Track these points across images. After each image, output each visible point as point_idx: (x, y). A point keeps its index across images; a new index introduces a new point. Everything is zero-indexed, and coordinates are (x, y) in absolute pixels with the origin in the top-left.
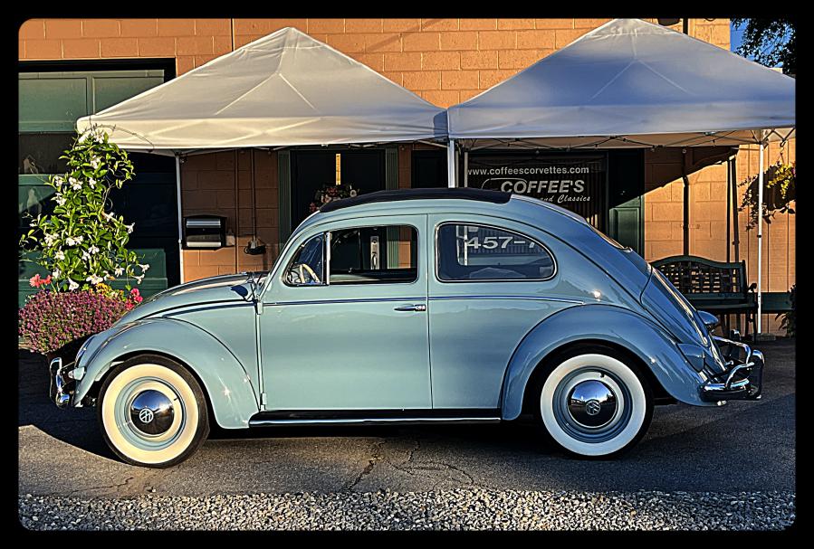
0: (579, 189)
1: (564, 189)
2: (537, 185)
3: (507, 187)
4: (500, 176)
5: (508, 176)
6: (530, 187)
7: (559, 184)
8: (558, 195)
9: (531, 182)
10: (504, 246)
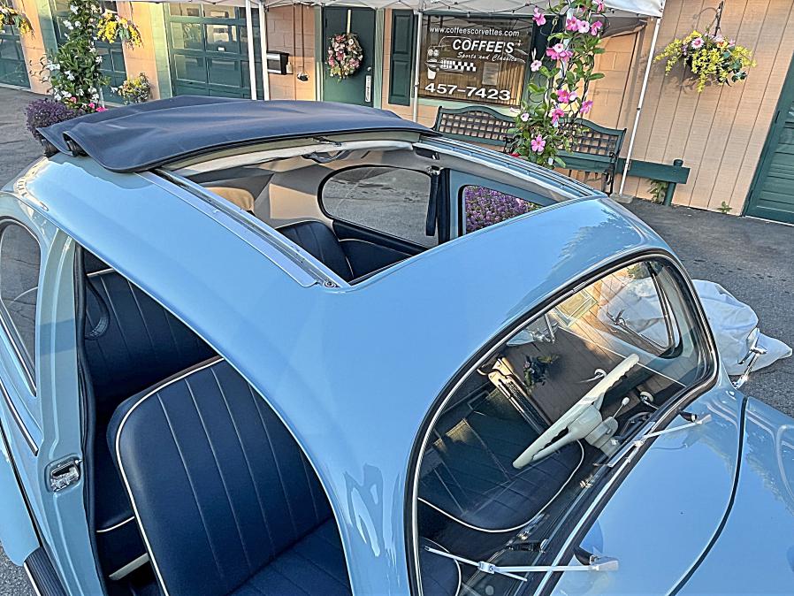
0: (509, 50)
1: (499, 49)
2: (479, 44)
3: (457, 44)
4: (454, 34)
5: (459, 34)
6: (474, 45)
7: (495, 44)
8: (494, 53)
9: (475, 42)
10: (451, 92)
